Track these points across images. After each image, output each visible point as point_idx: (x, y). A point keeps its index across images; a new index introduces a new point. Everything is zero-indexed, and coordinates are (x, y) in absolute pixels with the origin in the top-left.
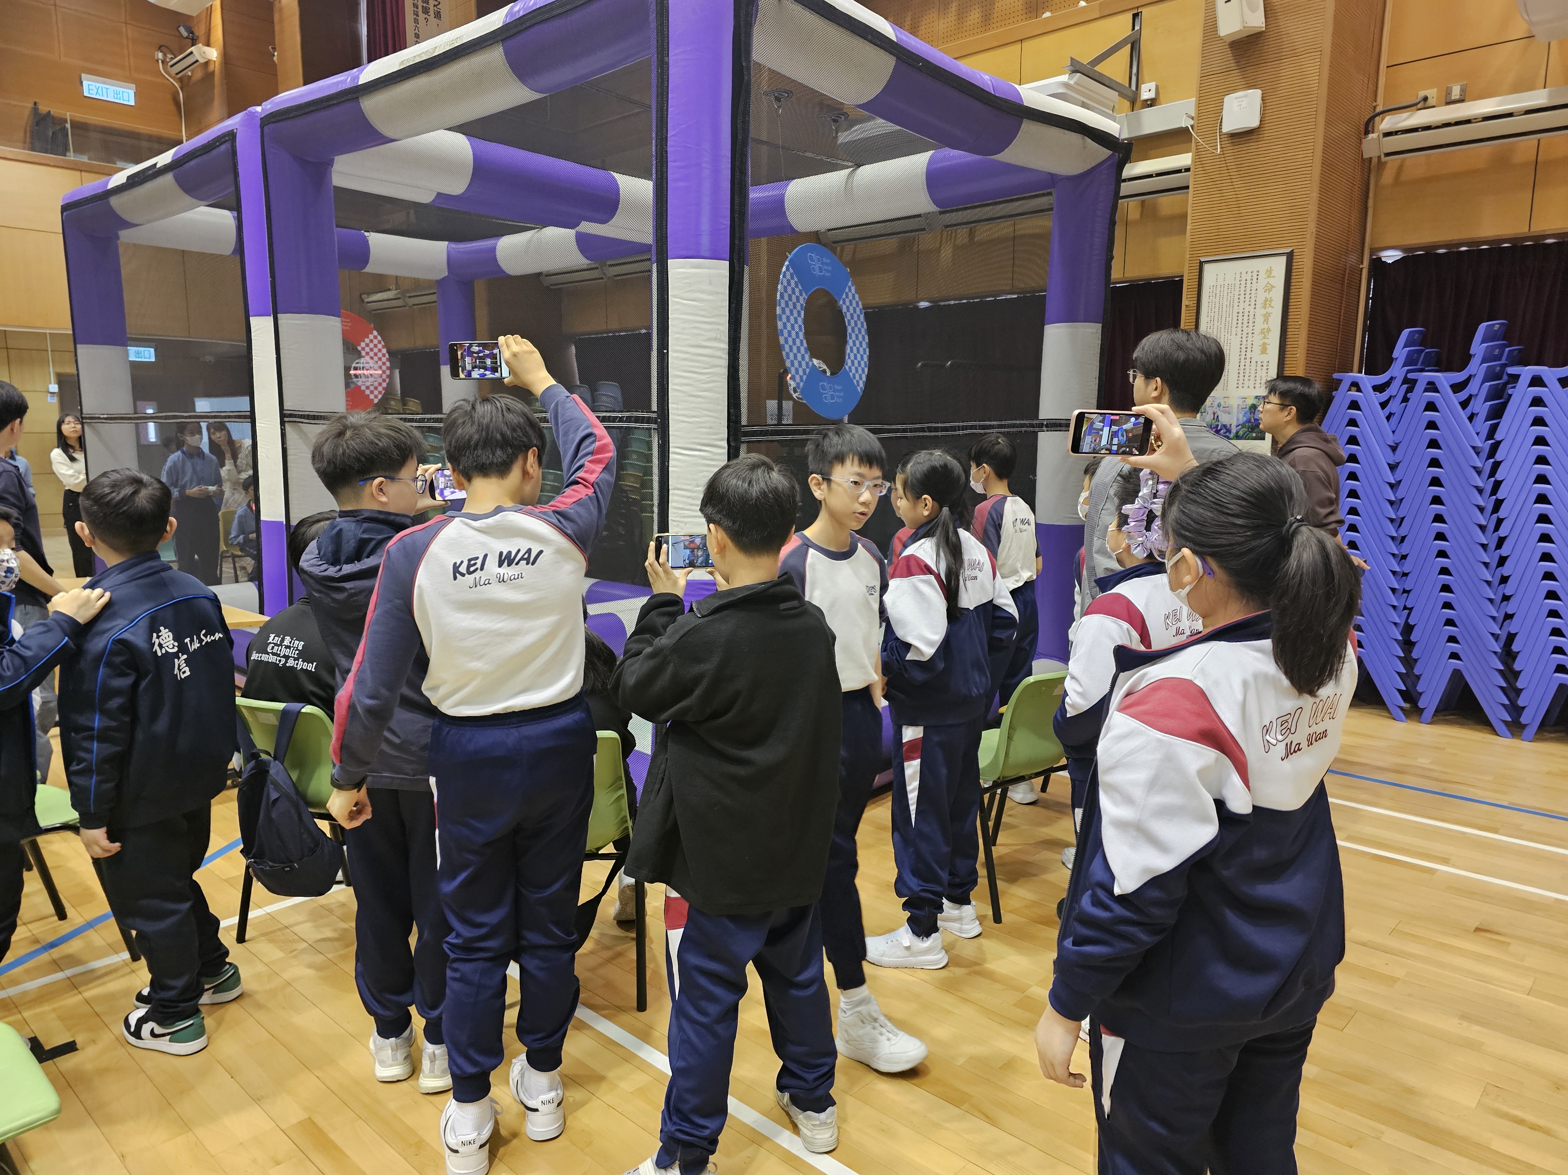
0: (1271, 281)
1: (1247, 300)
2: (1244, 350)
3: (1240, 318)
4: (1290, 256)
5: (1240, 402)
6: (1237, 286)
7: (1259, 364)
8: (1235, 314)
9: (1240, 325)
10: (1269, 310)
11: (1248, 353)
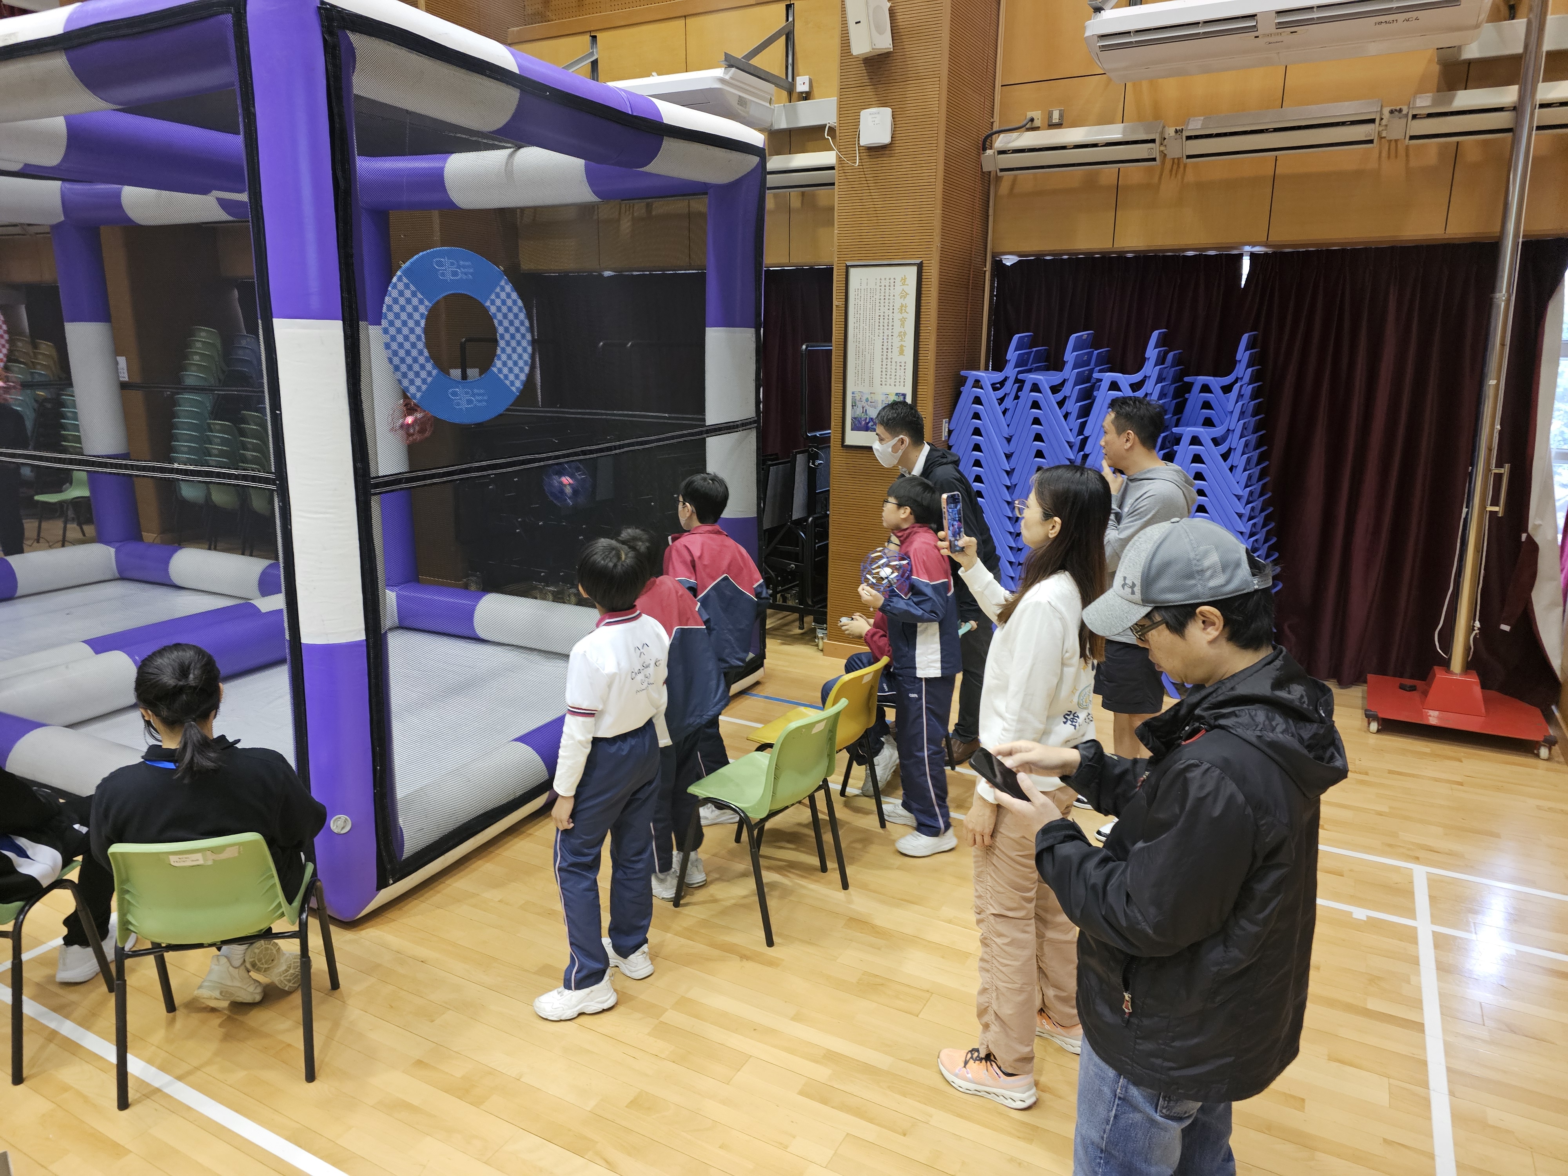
0: (905, 288)
1: (887, 304)
2: (885, 350)
3: (882, 320)
4: (920, 267)
5: (884, 397)
6: (878, 291)
7: (898, 364)
8: (877, 317)
9: (881, 327)
10: (905, 315)
11: (890, 354)
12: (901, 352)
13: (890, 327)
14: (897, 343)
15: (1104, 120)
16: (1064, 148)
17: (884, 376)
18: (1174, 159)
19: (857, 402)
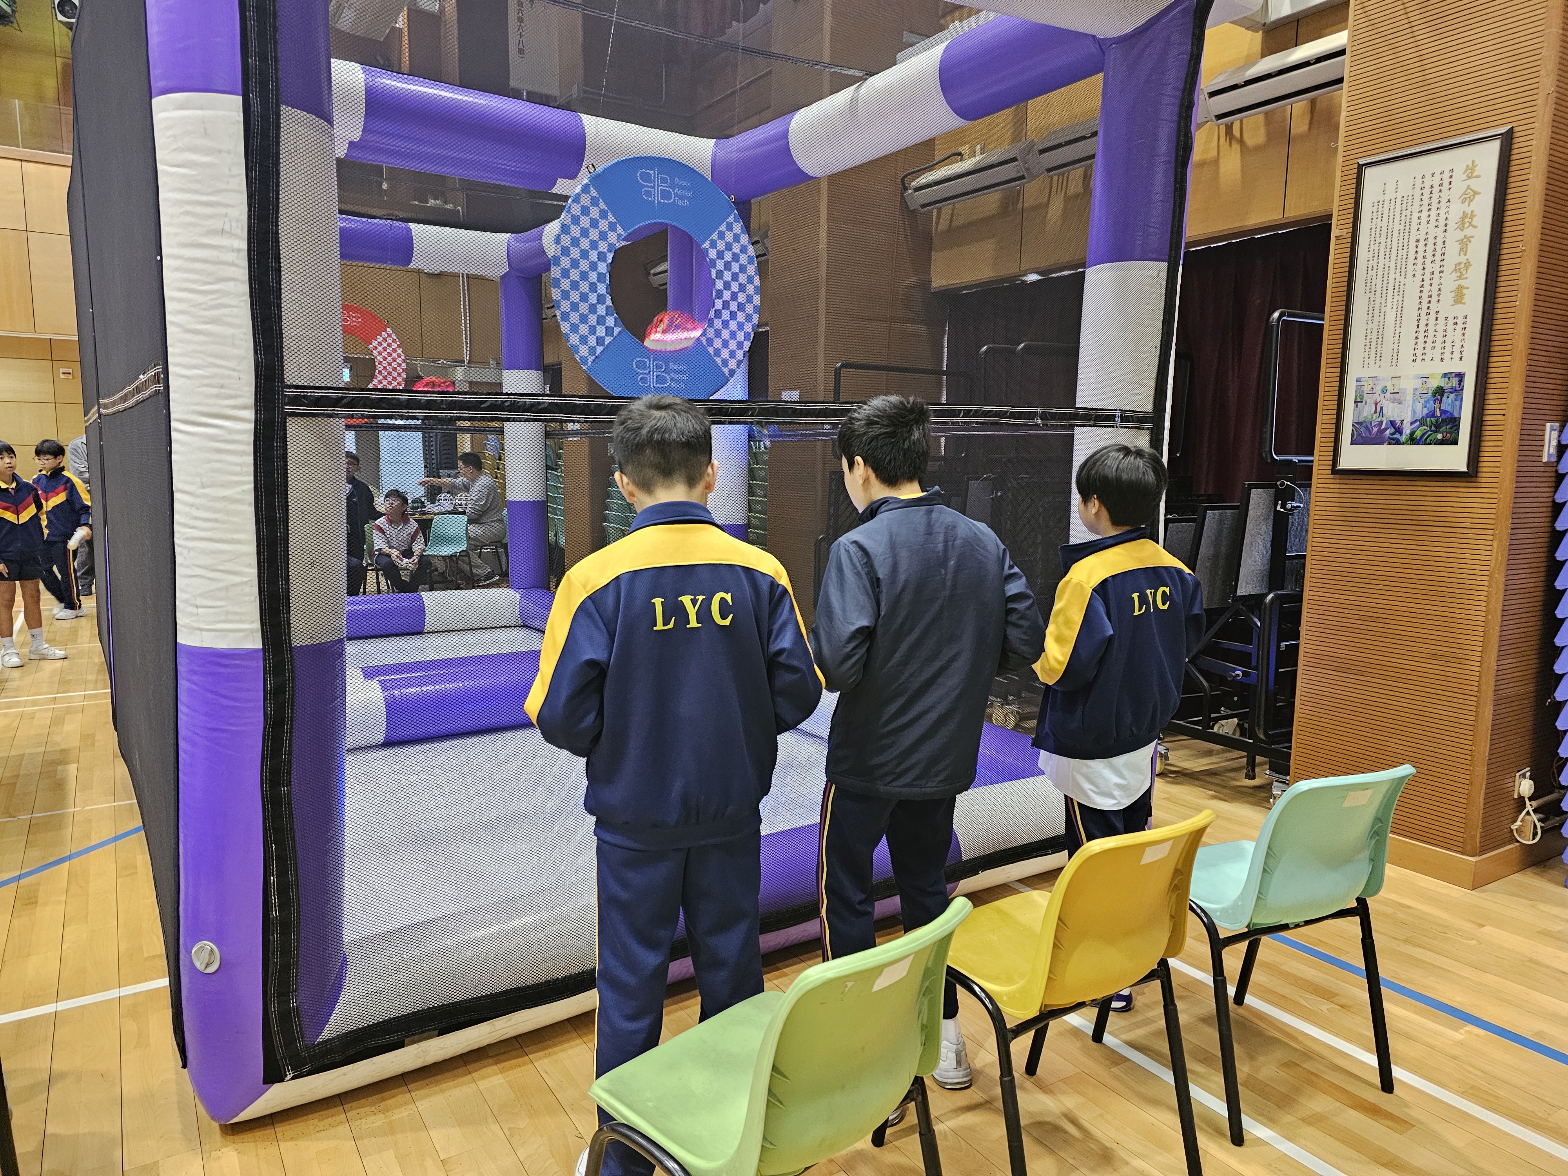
0: (1474, 184)
1: (1433, 218)
2: (1425, 300)
3: (1421, 248)
4: (1508, 140)
5: (1418, 383)
6: (1417, 197)
7: (1451, 321)
8: (1413, 244)
10: (1469, 232)
11: (1434, 304)
13: (1438, 258)
14: (1450, 283)
17: (1421, 345)
19: (1365, 396)
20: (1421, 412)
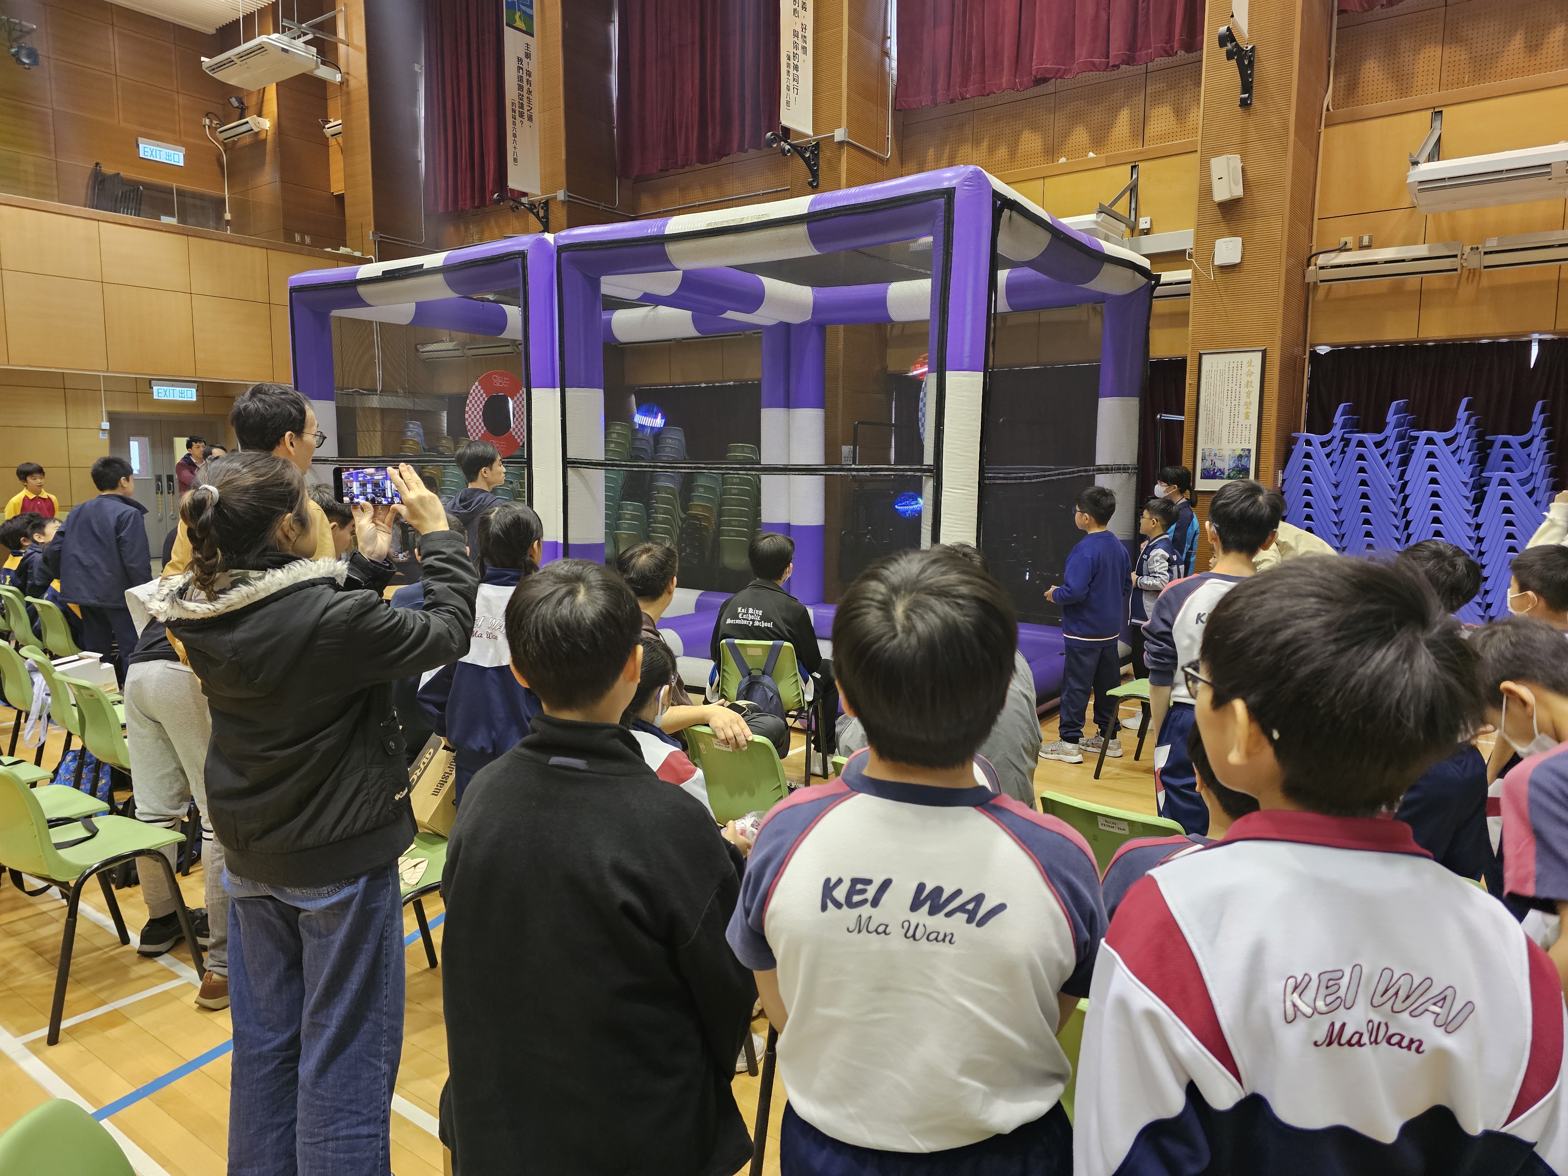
0: (1252, 369)
1: (1234, 381)
2: (1232, 416)
3: (1230, 394)
4: (1264, 353)
5: (1231, 453)
6: (1227, 371)
7: (1244, 426)
8: (1226, 391)
9: (1229, 399)
10: (1250, 389)
11: (1236, 419)
12: (1247, 417)
13: (1237, 399)
14: (1243, 410)
15: (1409, 241)
16: (1376, 263)
17: (1231, 436)
18: (1470, 270)
19: (1206, 457)
20: (1232, 465)
